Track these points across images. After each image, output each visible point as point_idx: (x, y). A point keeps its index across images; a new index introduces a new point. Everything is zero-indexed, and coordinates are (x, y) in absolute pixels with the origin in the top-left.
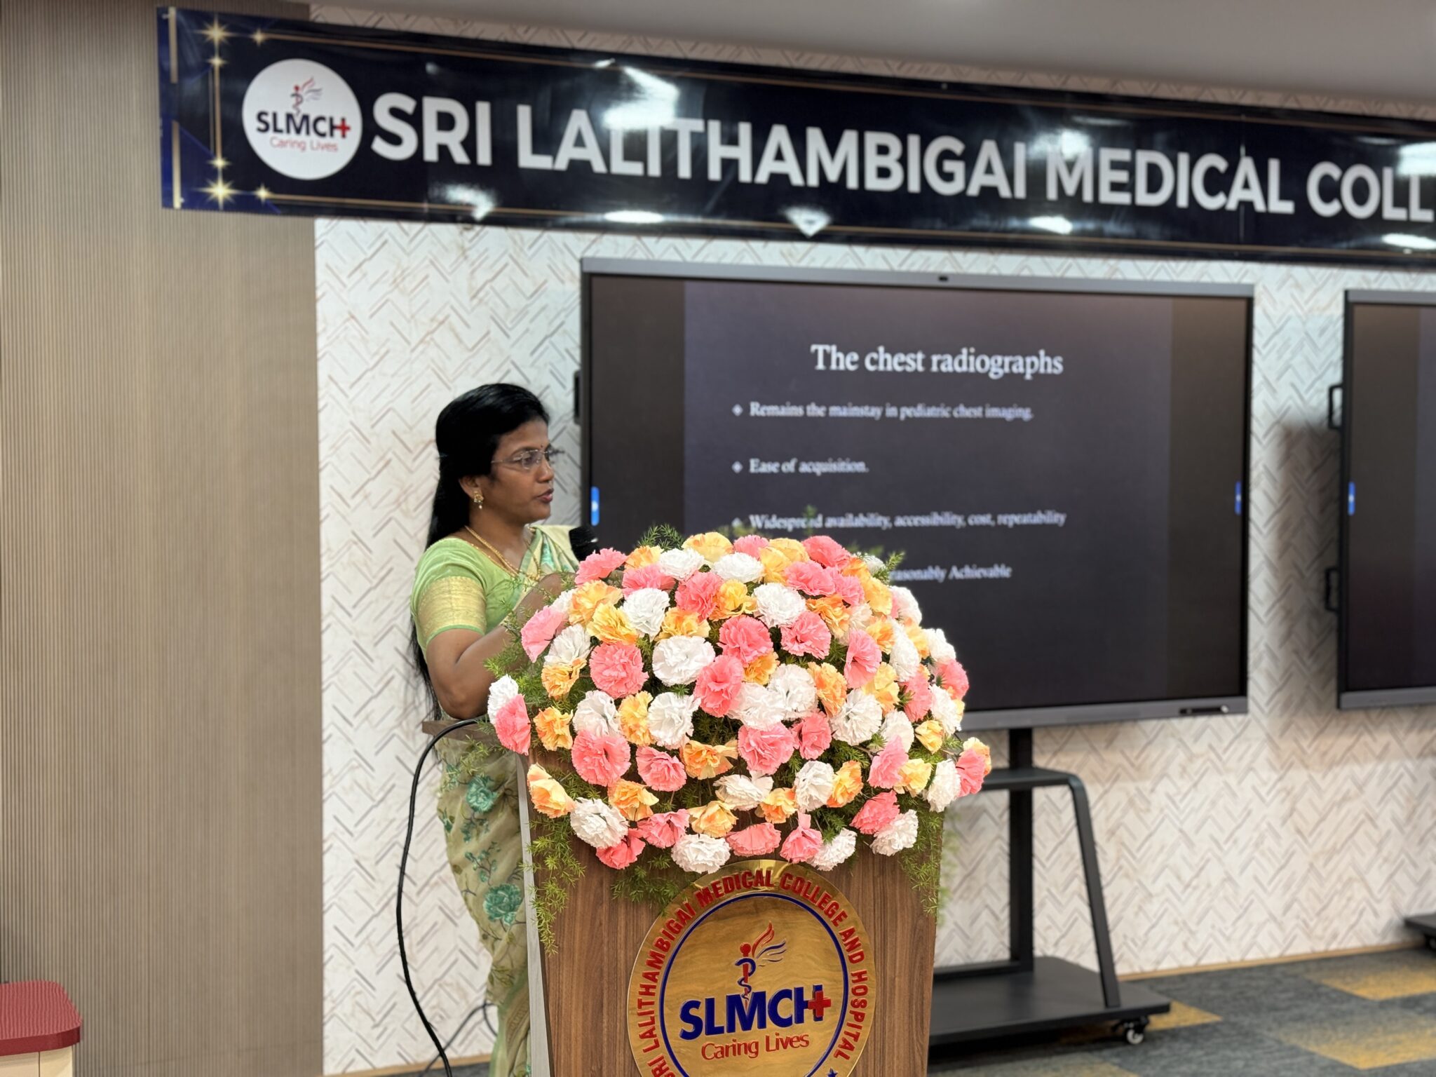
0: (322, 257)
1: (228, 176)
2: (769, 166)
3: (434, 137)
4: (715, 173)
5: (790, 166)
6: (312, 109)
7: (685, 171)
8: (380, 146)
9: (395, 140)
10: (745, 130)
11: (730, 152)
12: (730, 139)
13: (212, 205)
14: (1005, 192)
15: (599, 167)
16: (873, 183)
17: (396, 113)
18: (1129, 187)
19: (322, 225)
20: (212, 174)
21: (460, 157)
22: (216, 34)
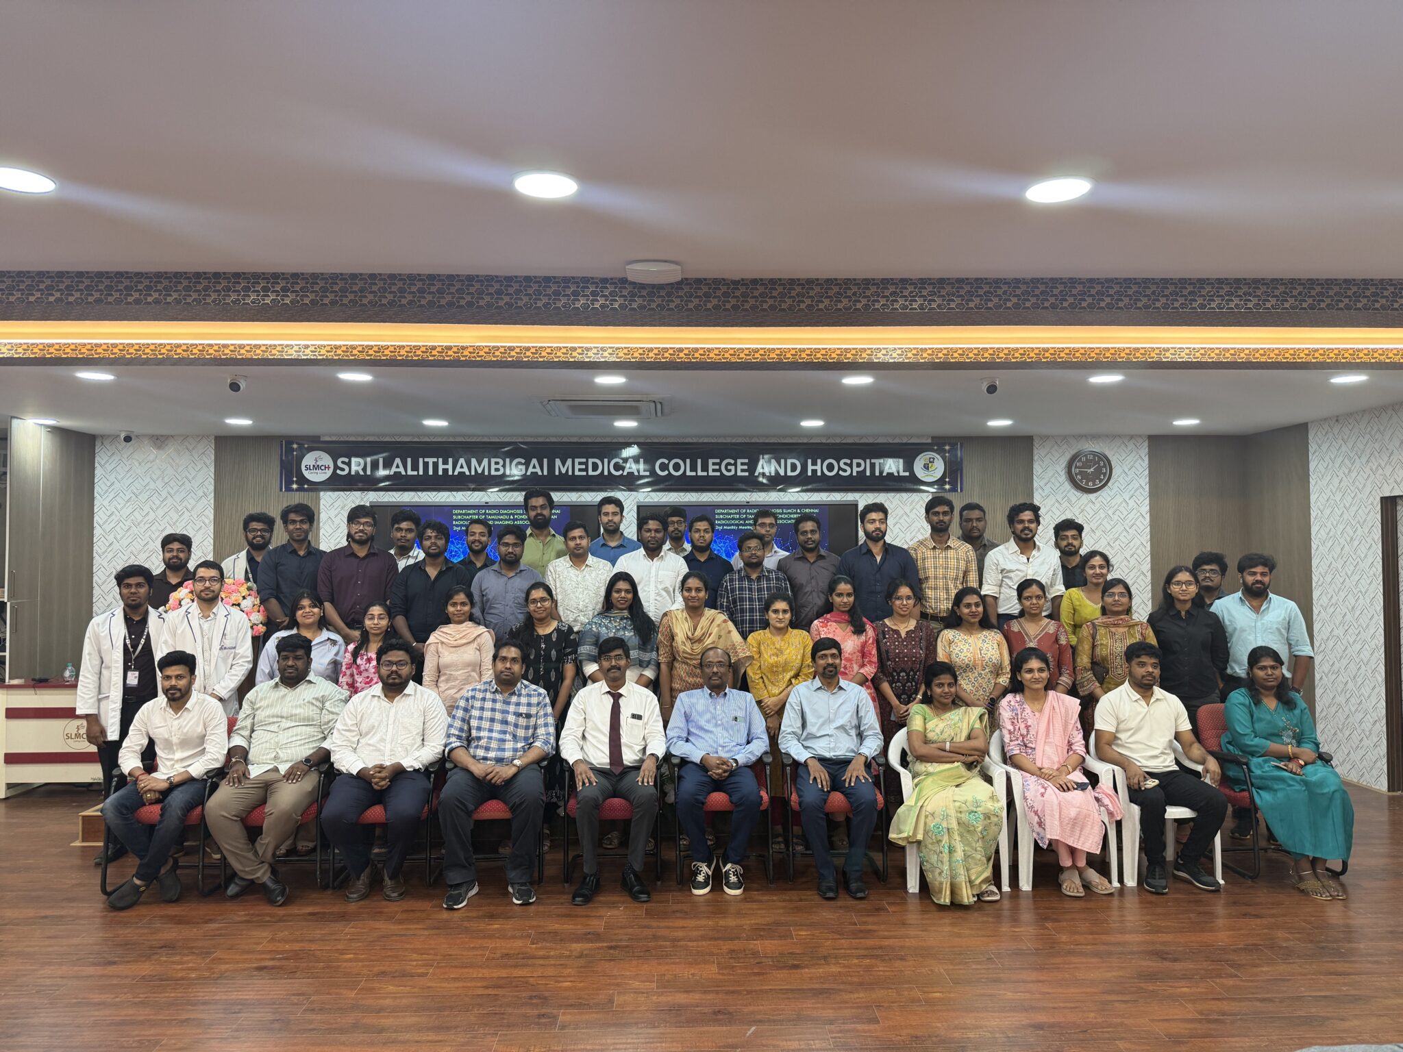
0: (322, 502)
1: (297, 482)
2: (458, 470)
3: (354, 468)
4: (440, 473)
5: (465, 470)
6: (320, 463)
7: (431, 473)
8: (339, 472)
9: (343, 470)
10: (450, 460)
11: (445, 467)
12: (445, 462)
13: (292, 490)
14: (540, 473)
15: (403, 473)
16: (493, 473)
17: (343, 462)
18: (586, 470)
19: (322, 493)
20: (292, 482)
21: (362, 473)
22: (295, 446)
